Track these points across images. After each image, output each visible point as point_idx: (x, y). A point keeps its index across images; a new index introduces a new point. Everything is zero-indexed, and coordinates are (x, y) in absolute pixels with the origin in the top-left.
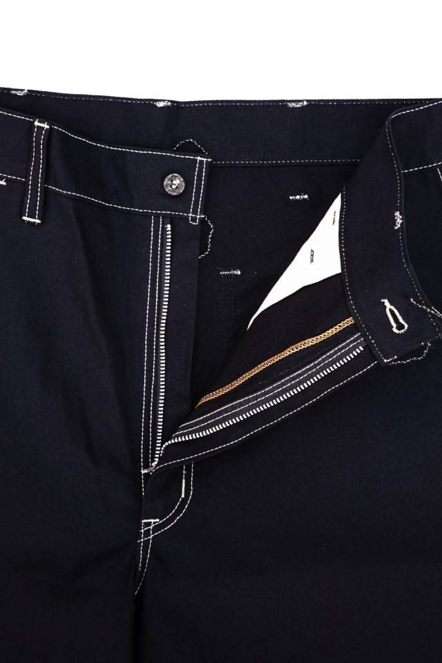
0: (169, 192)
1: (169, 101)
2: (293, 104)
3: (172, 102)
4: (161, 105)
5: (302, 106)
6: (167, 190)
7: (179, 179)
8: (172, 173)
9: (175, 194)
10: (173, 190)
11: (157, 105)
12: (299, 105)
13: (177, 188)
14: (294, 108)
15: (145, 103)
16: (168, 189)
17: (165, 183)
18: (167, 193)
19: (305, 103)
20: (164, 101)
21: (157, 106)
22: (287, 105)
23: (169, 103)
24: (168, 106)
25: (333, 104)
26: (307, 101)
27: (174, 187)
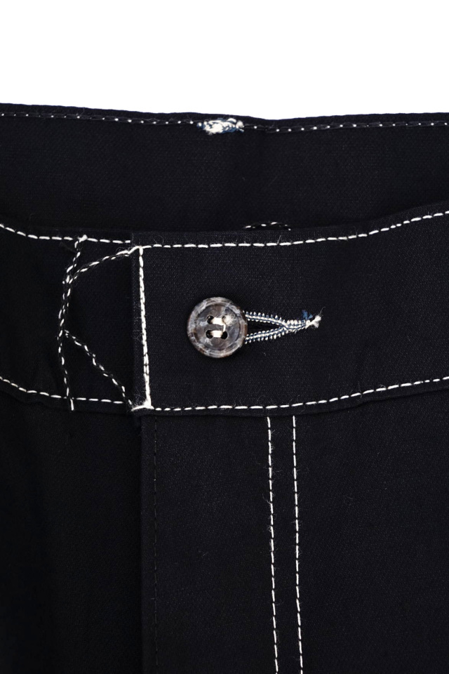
0: (207, 352)
1: (238, 118)
3: (246, 120)
4: (217, 128)
6: (200, 346)
7: (228, 311)
8: (208, 296)
9: (223, 354)
10: (217, 345)
11: (207, 128)
13: (224, 335)
15: (173, 125)
16: (202, 343)
17: (191, 327)
18: (199, 354)
20: (224, 117)
21: (205, 133)
23: (240, 124)
24: (237, 132)
27: (217, 334)
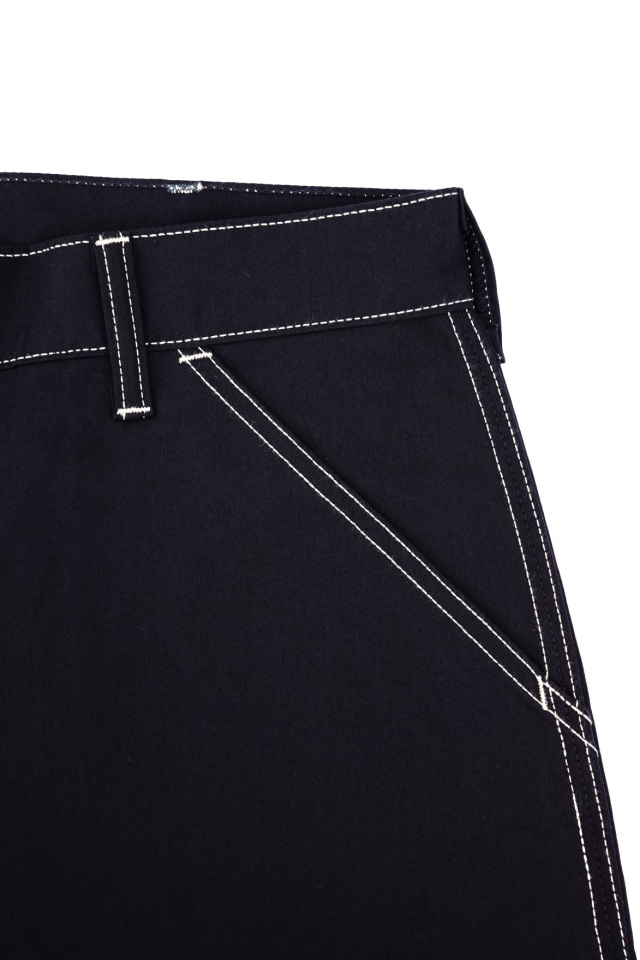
2: (177, 187)
5: (195, 192)
12: (188, 190)
14: (179, 195)
19: (200, 187)
22: (166, 189)
25: (251, 192)
26: (203, 183)
